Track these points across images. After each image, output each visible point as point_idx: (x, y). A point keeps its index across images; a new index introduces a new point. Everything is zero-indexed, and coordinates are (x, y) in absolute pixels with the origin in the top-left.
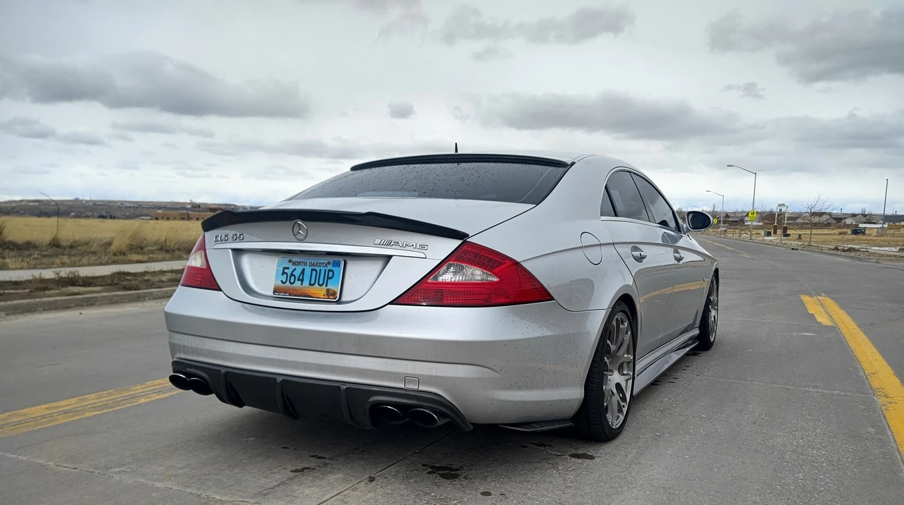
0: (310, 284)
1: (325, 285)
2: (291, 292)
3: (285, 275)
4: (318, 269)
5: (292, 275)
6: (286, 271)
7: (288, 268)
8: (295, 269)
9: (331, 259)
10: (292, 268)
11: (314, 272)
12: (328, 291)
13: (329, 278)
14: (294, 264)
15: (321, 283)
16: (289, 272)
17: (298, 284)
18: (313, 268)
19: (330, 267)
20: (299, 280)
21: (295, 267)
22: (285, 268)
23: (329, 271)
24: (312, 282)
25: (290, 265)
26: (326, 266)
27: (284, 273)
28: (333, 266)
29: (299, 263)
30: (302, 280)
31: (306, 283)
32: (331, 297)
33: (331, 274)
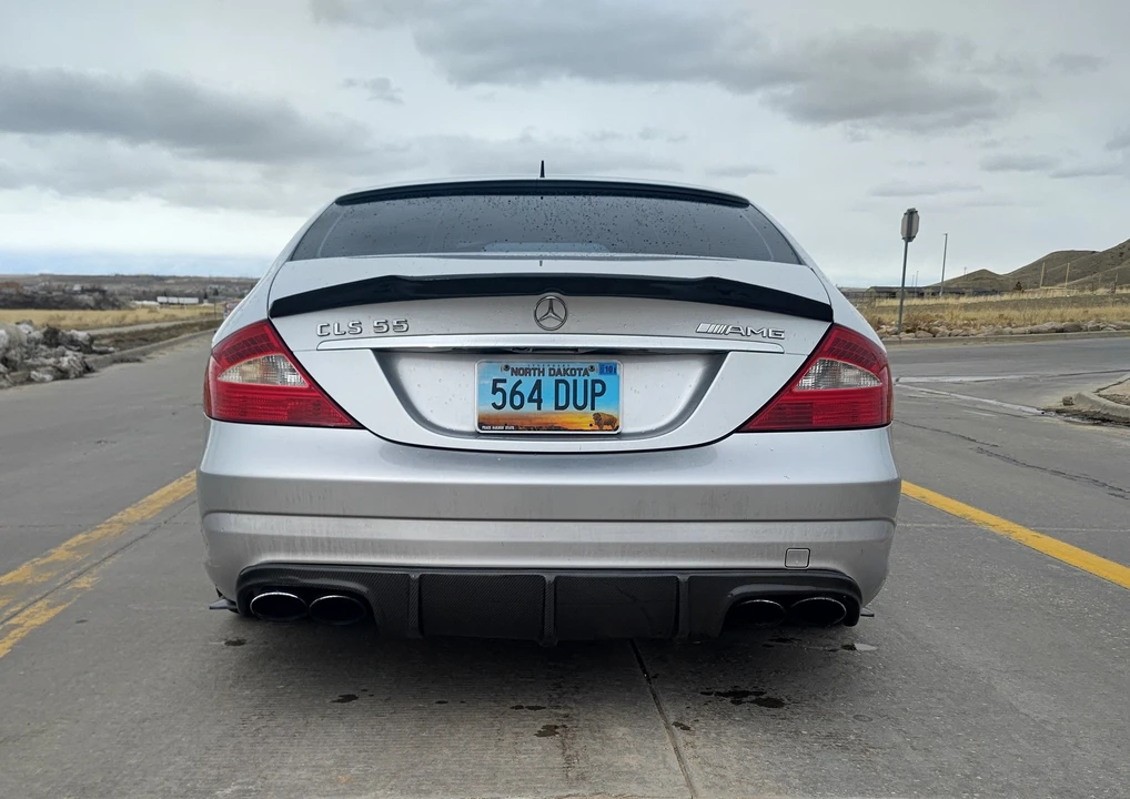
0: (557, 407)
1: (589, 406)
2: (519, 423)
3: (499, 394)
4: (570, 380)
5: (514, 392)
6: (499, 385)
7: (504, 381)
8: (520, 382)
9: (596, 361)
10: (512, 380)
11: (562, 387)
12: (597, 417)
13: (594, 395)
14: (516, 372)
15: (580, 402)
16: (508, 387)
17: (530, 408)
18: (559, 377)
19: (594, 375)
20: (530, 400)
21: (519, 378)
22: (495, 381)
23: (594, 382)
24: (562, 403)
25: (507, 375)
26: (586, 373)
27: (495, 391)
28: (601, 372)
29: (526, 372)
30: (539, 401)
31: (548, 406)
32: (605, 427)
33: (598, 388)
